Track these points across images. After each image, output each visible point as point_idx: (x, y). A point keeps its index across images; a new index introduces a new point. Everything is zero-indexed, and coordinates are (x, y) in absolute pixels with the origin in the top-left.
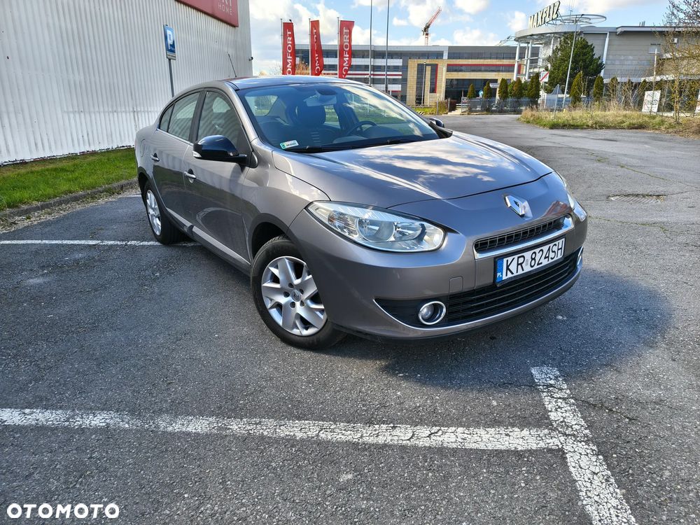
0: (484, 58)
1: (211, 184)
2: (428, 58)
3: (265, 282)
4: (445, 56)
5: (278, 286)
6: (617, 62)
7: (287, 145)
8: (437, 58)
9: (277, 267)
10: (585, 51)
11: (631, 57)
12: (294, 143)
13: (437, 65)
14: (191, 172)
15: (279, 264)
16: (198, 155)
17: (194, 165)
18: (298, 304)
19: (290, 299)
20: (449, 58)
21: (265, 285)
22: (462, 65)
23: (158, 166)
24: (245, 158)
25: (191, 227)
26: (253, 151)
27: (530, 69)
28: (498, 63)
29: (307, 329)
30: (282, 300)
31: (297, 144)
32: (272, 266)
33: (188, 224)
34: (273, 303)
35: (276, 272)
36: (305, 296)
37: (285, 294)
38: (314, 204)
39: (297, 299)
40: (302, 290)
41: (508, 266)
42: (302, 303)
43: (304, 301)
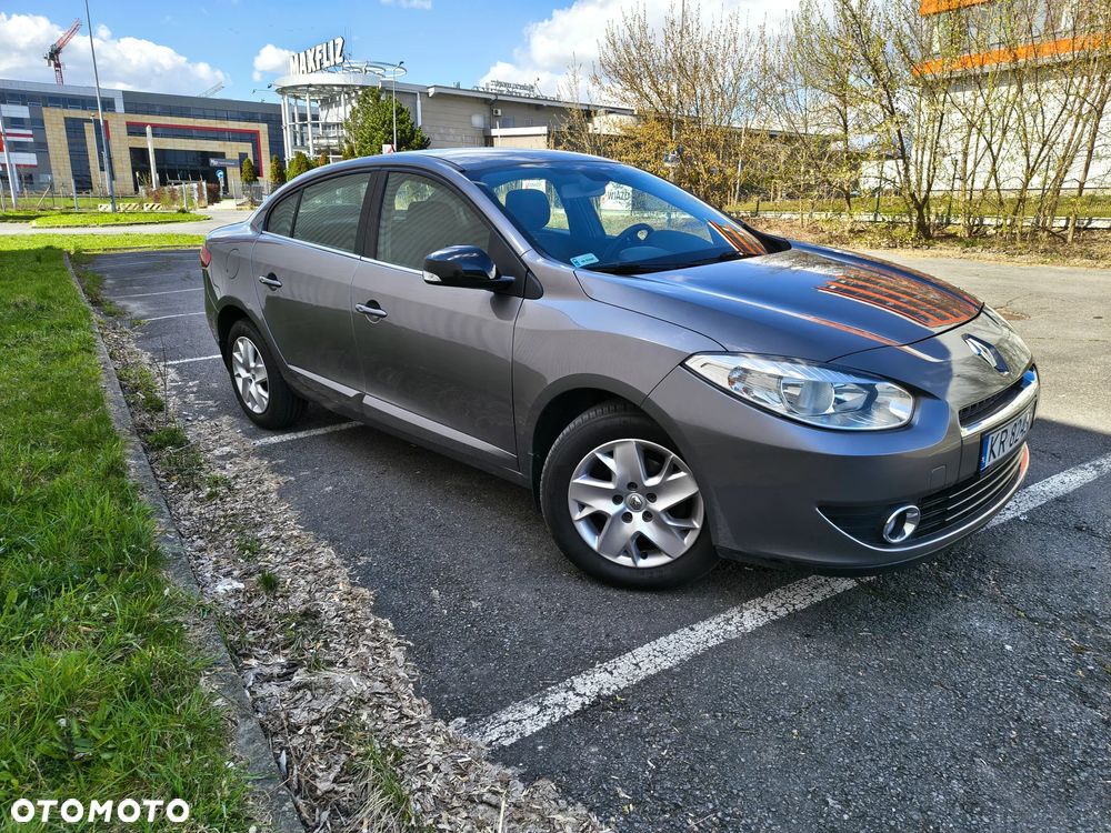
2: (85, 109)
3: (576, 478)
5: (610, 486)
6: (436, 136)
7: (583, 259)
8: (104, 110)
9: (610, 454)
10: (400, 116)
12: (591, 258)
13: (106, 123)
14: (373, 304)
15: (618, 451)
16: (436, 278)
17: (382, 295)
18: (637, 516)
19: (623, 507)
21: (577, 481)
24: (510, 282)
25: (360, 397)
26: (528, 269)
29: (645, 557)
30: (608, 507)
31: (597, 260)
32: (599, 451)
33: (351, 393)
34: (586, 512)
35: (609, 462)
36: (660, 505)
37: (617, 499)
38: (696, 357)
39: (637, 507)
40: (652, 495)
41: (992, 446)
42: (648, 516)
43: (655, 512)
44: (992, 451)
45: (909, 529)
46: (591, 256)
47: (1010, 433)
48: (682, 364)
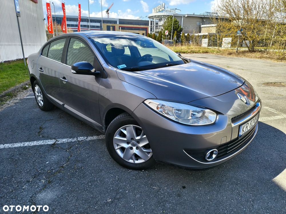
0: (134, 24)
1: (75, 84)
2: (111, 23)
3: (115, 137)
4: (118, 23)
5: (125, 139)
6: (186, 28)
7: (121, 66)
8: (115, 24)
9: (125, 129)
10: (176, 23)
11: (191, 26)
12: (124, 66)
13: (115, 26)
14: (64, 78)
15: (127, 128)
16: (74, 72)
17: (66, 75)
18: (134, 148)
19: (130, 145)
20: (119, 24)
21: (116, 137)
22: (125, 27)
23: (42, 74)
24: (99, 73)
25: (64, 105)
26: (104, 70)
27: (155, 29)
28: (139, 27)
29: (137, 160)
30: (125, 145)
31: (126, 66)
32: (122, 129)
33: (61, 103)
34: (119, 147)
35: (125, 132)
36: (141, 145)
37: (128, 143)
38: (148, 100)
39: (134, 145)
40: (138, 142)
41: (243, 129)
42: (137, 148)
43: (140, 147)
44: (243, 130)
45: (214, 156)
46: (124, 65)
47: (249, 124)
48: (143, 102)
